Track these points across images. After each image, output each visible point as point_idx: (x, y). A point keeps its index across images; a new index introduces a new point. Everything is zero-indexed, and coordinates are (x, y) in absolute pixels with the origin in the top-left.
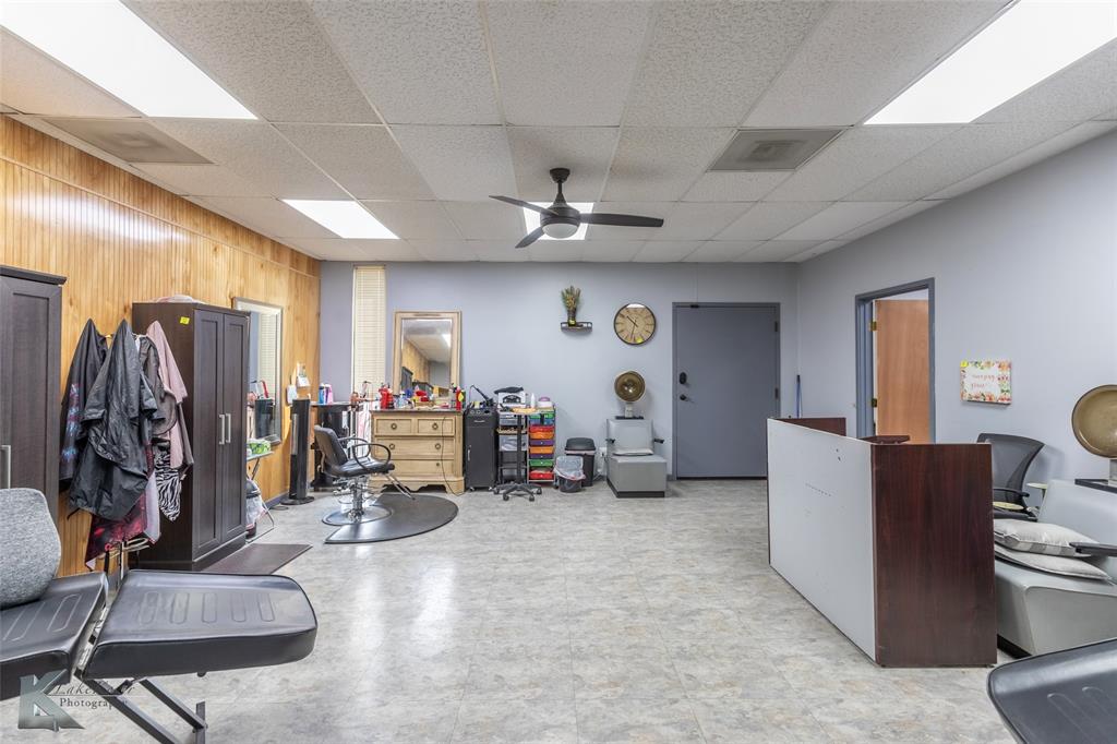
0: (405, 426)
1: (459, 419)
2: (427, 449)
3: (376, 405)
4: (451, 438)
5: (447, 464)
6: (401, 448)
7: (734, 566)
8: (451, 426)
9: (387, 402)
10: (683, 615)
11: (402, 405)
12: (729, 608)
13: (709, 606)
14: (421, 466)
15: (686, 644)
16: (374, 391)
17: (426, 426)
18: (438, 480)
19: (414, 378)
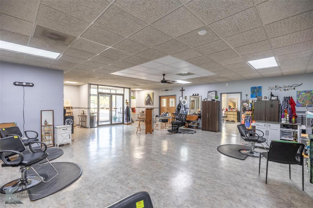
0: (229, 113)
1: (237, 113)
2: (232, 116)
3: (225, 110)
4: (235, 115)
5: (235, 118)
6: (228, 116)
8: (235, 113)
9: (227, 110)
11: (229, 110)
14: (231, 118)
16: (225, 108)
17: (232, 113)
18: (234, 120)
19: (232, 108)
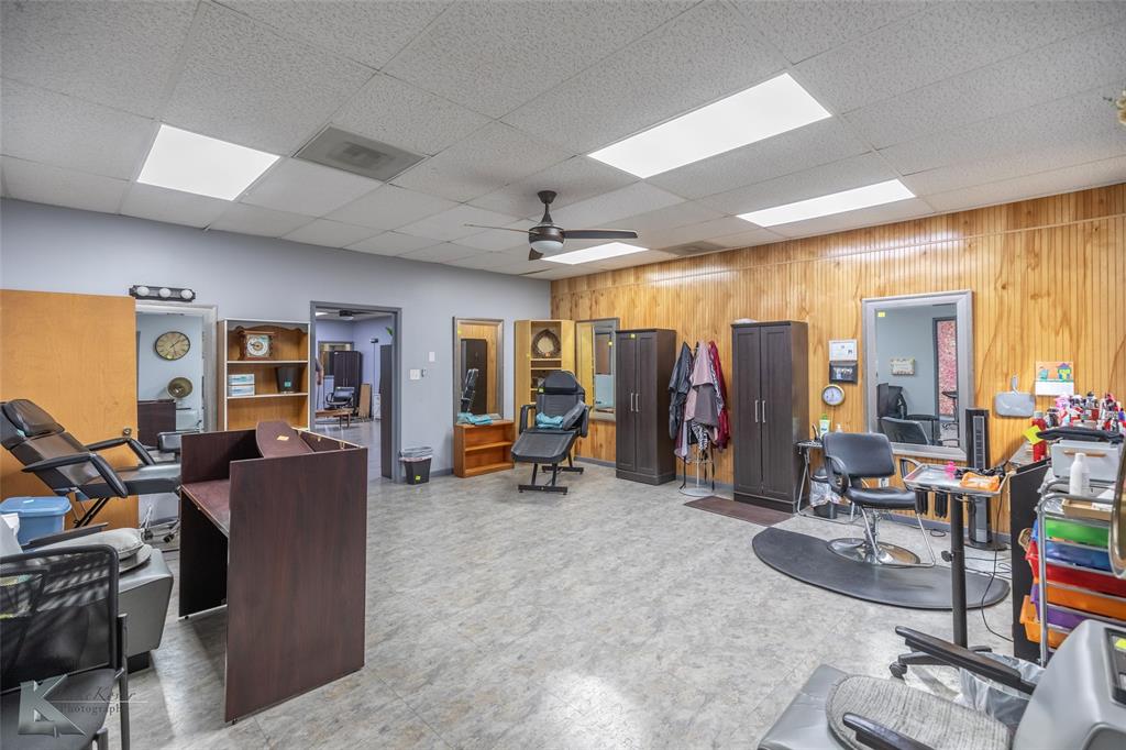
7: (414, 646)
10: (435, 575)
12: (401, 593)
13: (419, 589)
15: (421, 561)
